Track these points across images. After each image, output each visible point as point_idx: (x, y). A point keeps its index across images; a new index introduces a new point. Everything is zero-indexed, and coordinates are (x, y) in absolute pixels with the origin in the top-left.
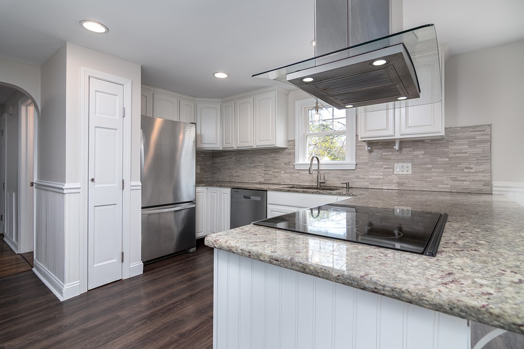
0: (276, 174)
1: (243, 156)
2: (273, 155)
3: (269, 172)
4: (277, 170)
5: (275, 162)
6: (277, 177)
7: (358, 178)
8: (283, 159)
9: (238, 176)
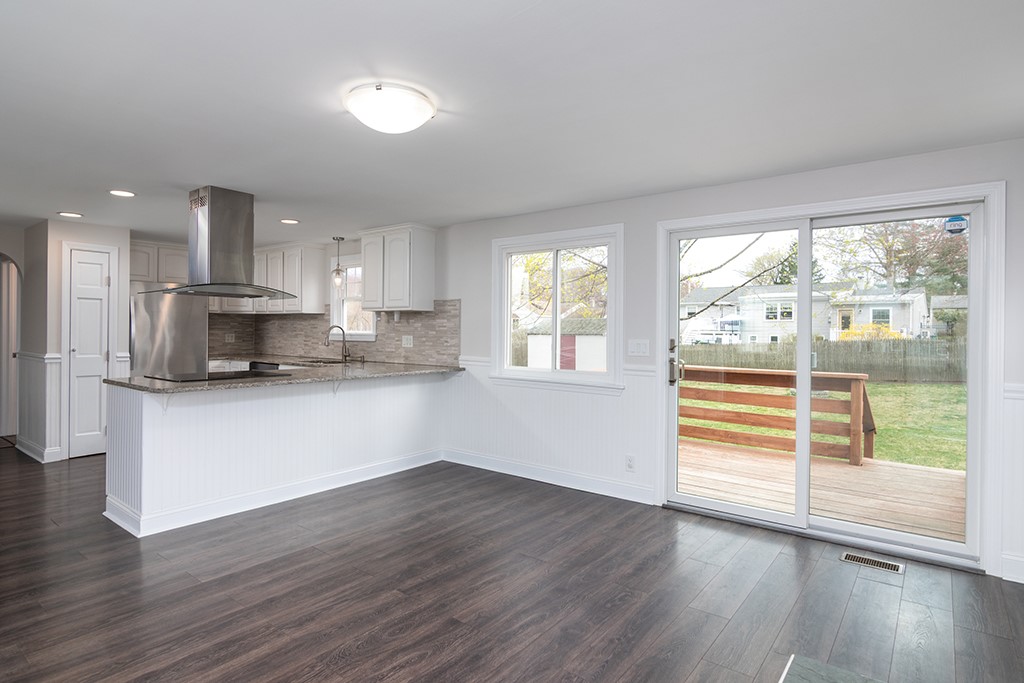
0: (316, 346)
1: (285, 322)
2: (312, 322)
3: (310, 343)
4: (315, 341)
5: (314, 330)
6: (314, 349)
7: (378, 351)
8: (321, 326)
9: (280, 347)
